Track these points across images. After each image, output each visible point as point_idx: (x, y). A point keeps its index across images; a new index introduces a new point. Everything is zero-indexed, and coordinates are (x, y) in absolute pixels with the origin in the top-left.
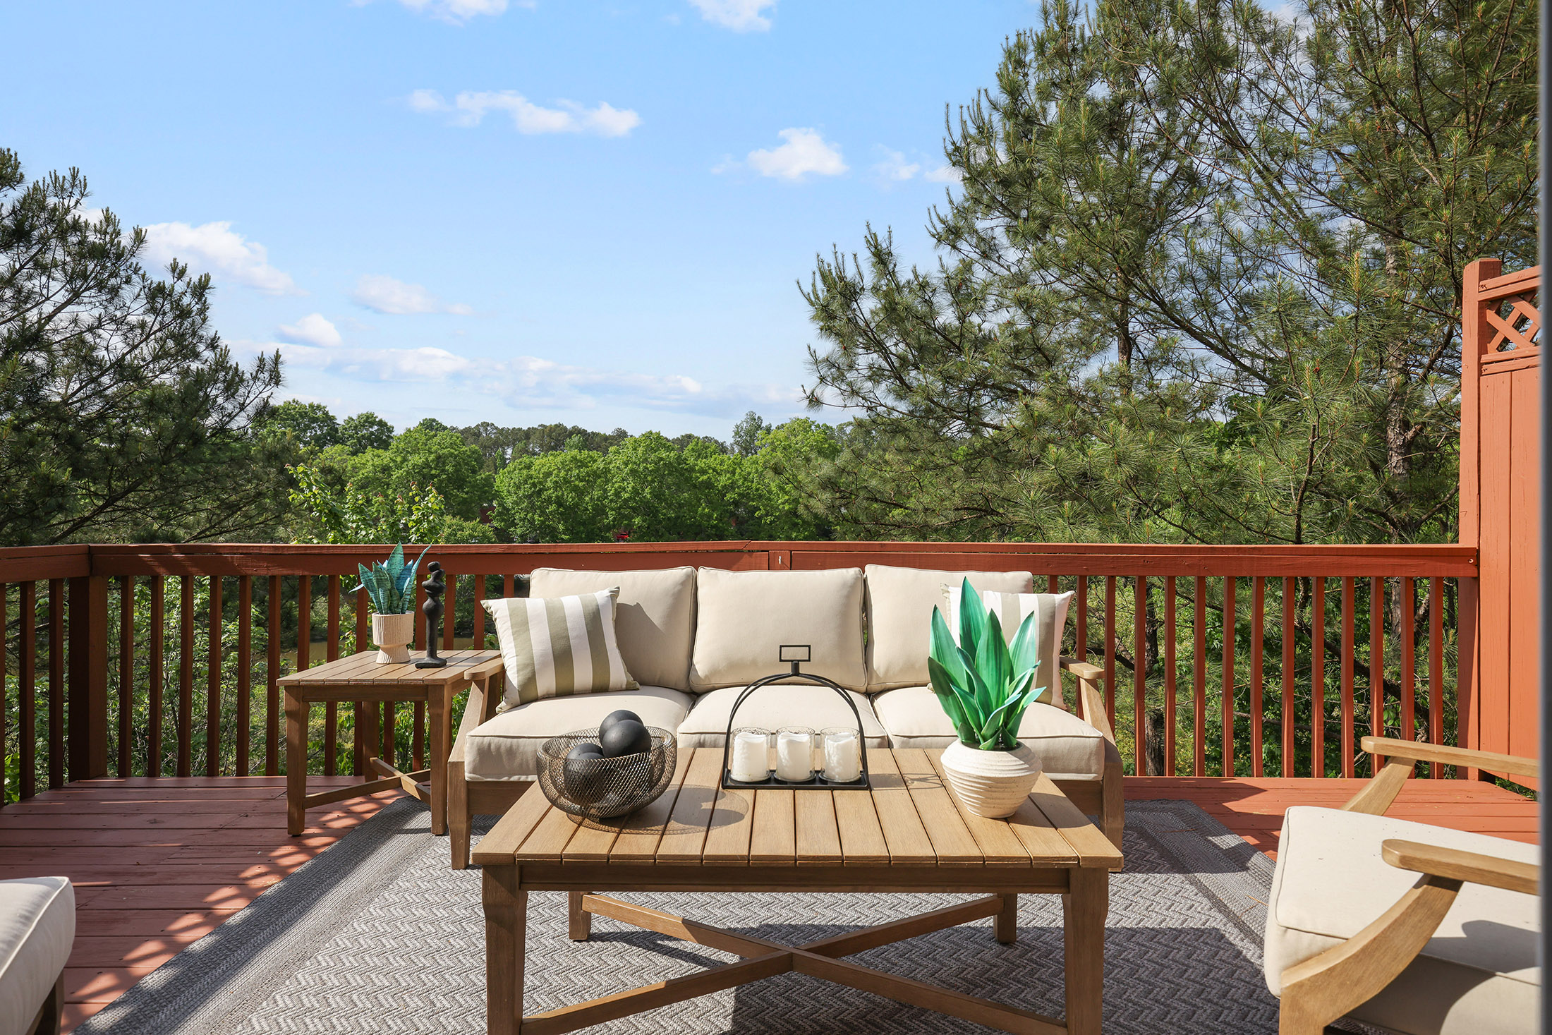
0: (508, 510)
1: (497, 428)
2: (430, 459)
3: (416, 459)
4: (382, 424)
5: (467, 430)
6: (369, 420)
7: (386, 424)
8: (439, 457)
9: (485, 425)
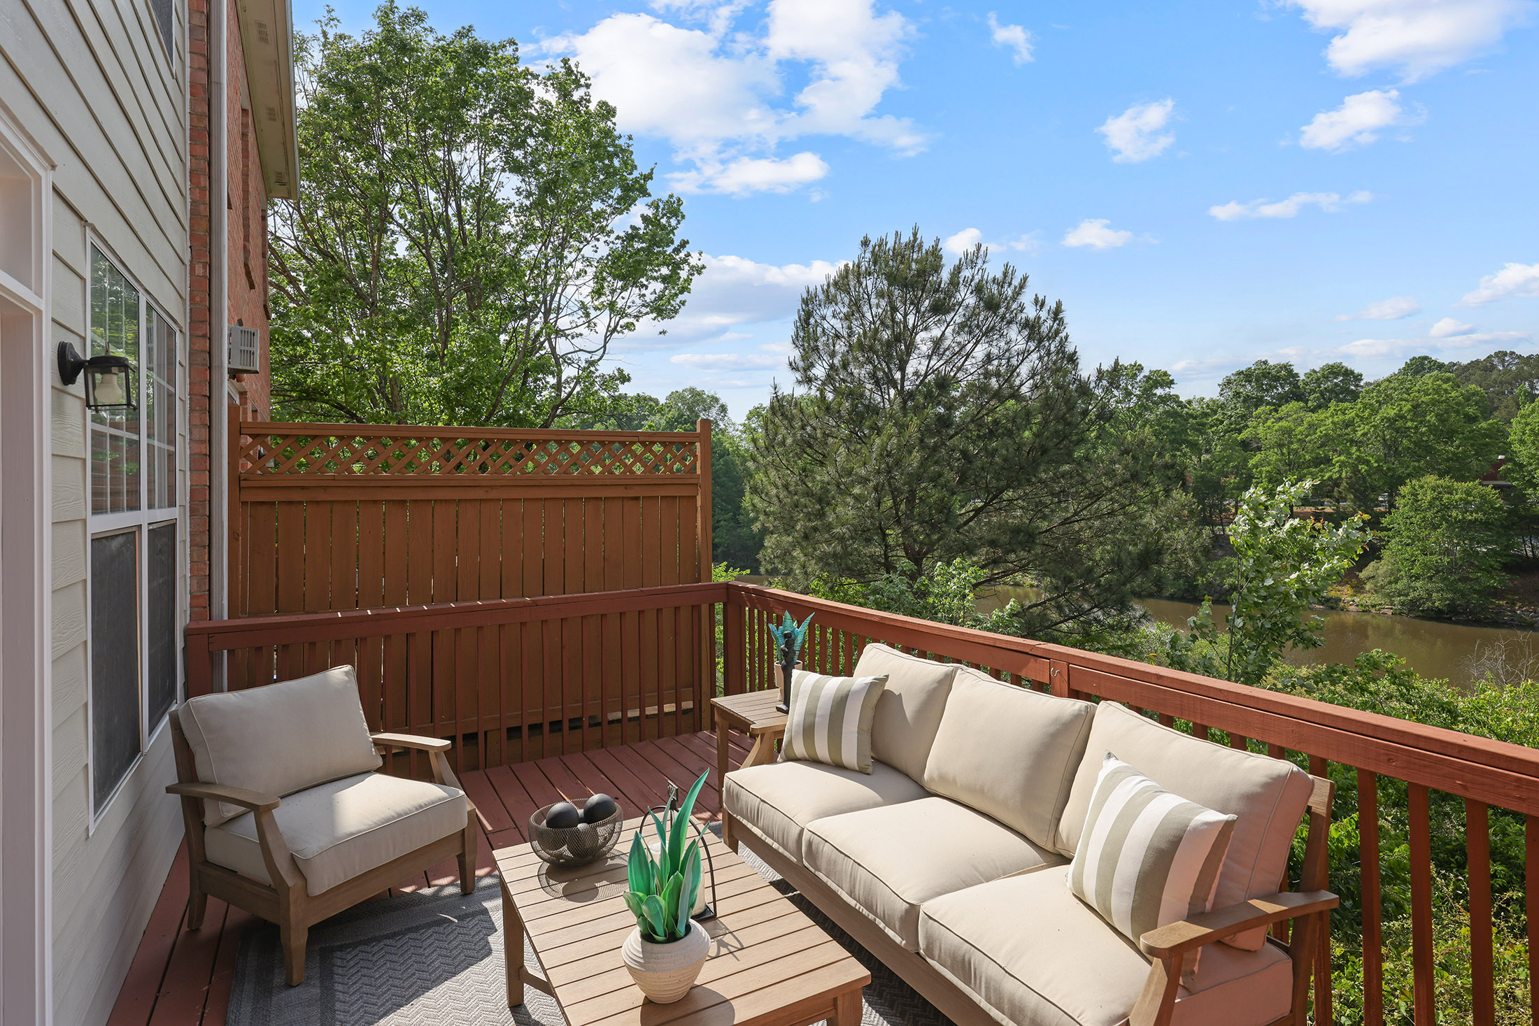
0: (1521, 466)
1: (1520, 357)
2: (1405, 409)
3: (1390, 411)
4: (1348, 373)
5: (1475, 364)
6: (1335, 370)
7: (1352, 372)
8: (1415, 407)
9: (1501, 355)
